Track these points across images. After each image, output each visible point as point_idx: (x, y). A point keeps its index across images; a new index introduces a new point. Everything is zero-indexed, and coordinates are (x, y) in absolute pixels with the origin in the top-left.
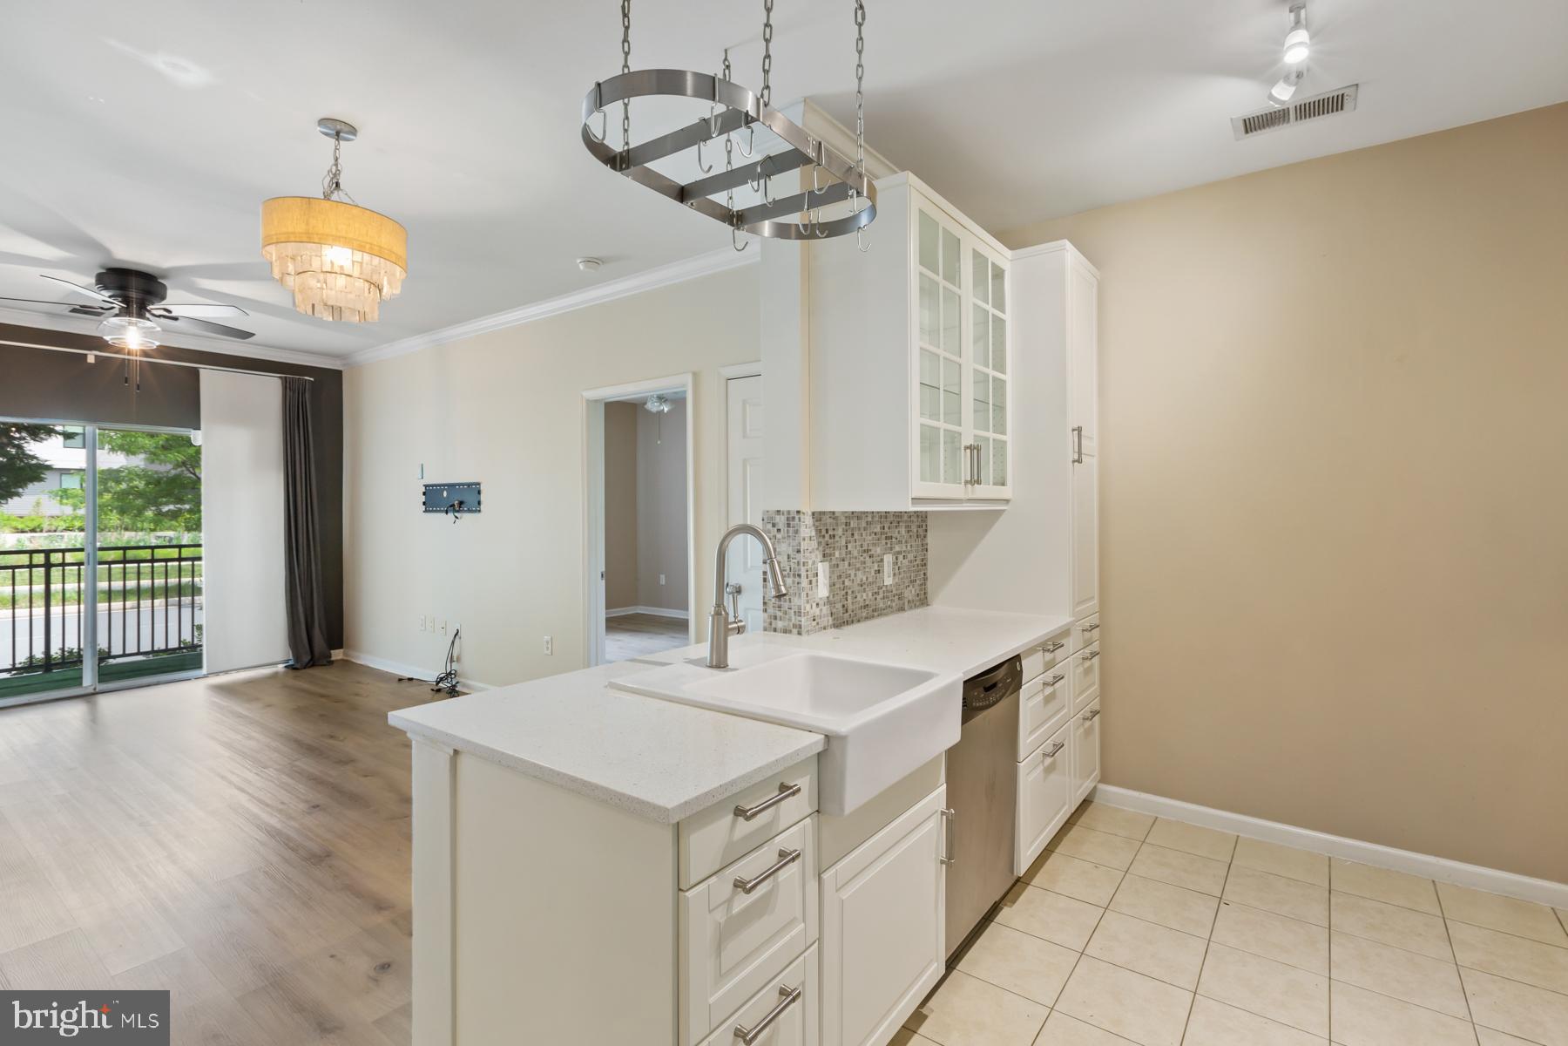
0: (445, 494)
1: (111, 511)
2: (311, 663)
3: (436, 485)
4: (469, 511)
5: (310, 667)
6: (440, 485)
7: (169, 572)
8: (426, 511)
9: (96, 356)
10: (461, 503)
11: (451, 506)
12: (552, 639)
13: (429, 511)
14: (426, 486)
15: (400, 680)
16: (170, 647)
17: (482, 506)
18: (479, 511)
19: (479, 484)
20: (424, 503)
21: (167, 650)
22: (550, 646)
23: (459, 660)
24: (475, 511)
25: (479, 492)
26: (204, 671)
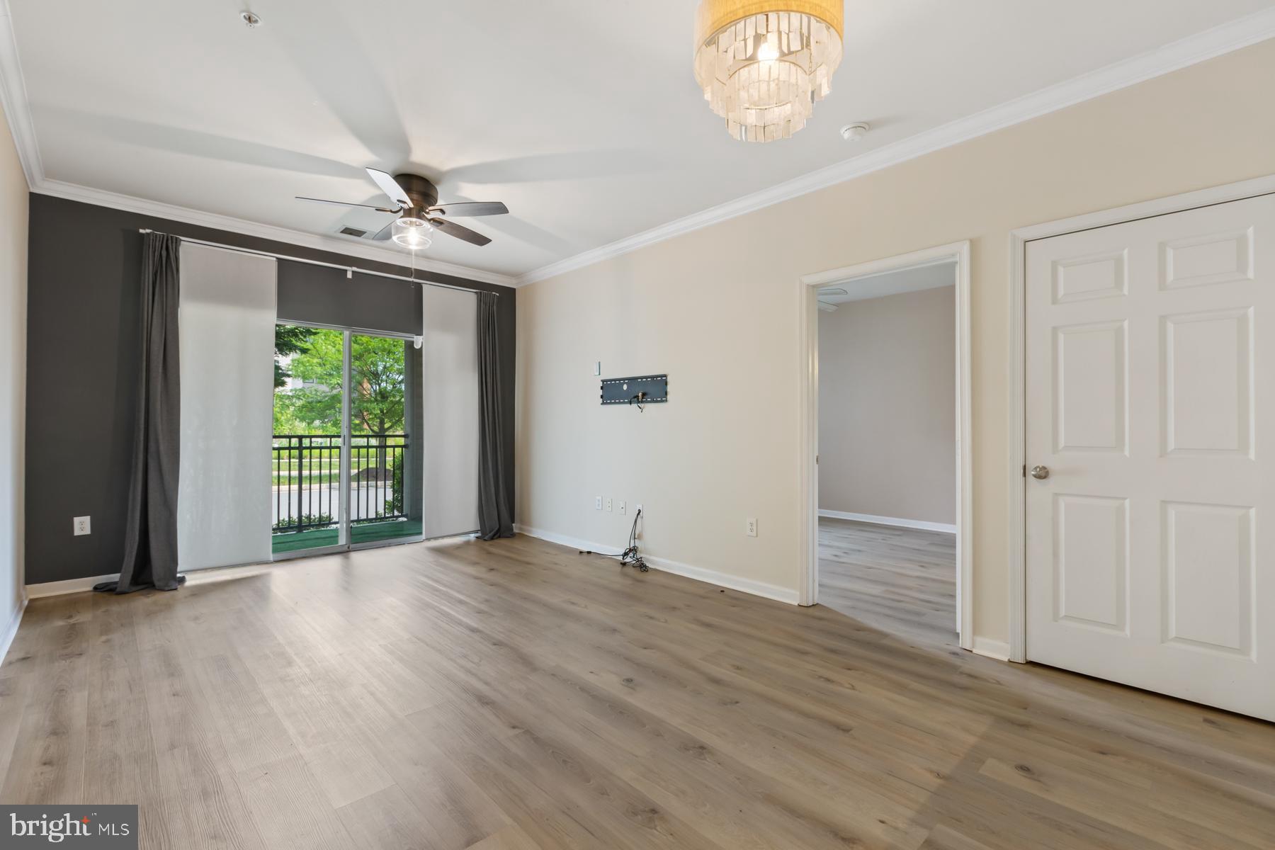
0: (625, 387)
1: (296, 419)
2: (498, 535)
3: (615, 380)
4: (653, 401)
5: (497, 538)
6: (619, 380)
7: (322, 465)
8: (603, 403)
9: (353, 272)
10: (644, 395)
11: (635, 397)
12: (757, 521)
13: (607, 403)
14: (603, 381)
15: (581, 552)
16: (369, 517)
17: (668, 397)
18: (666, 401)
19: (665, 376)
20: (602, 397)
21: (368, 520)
22: (755, 528)
23: (640, 537)
24: (662, 401)
25: (666, 384)
26: (424, 536)
